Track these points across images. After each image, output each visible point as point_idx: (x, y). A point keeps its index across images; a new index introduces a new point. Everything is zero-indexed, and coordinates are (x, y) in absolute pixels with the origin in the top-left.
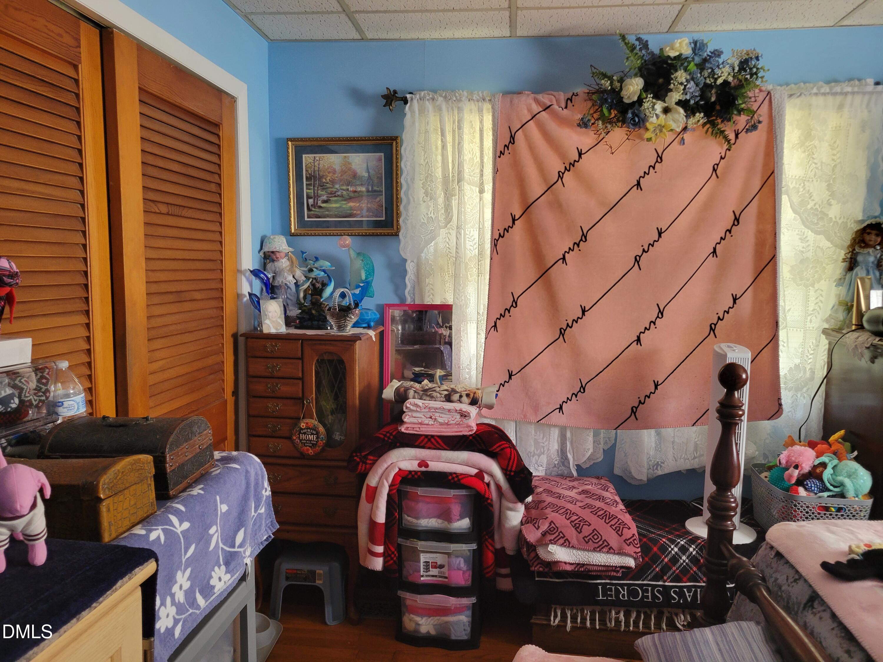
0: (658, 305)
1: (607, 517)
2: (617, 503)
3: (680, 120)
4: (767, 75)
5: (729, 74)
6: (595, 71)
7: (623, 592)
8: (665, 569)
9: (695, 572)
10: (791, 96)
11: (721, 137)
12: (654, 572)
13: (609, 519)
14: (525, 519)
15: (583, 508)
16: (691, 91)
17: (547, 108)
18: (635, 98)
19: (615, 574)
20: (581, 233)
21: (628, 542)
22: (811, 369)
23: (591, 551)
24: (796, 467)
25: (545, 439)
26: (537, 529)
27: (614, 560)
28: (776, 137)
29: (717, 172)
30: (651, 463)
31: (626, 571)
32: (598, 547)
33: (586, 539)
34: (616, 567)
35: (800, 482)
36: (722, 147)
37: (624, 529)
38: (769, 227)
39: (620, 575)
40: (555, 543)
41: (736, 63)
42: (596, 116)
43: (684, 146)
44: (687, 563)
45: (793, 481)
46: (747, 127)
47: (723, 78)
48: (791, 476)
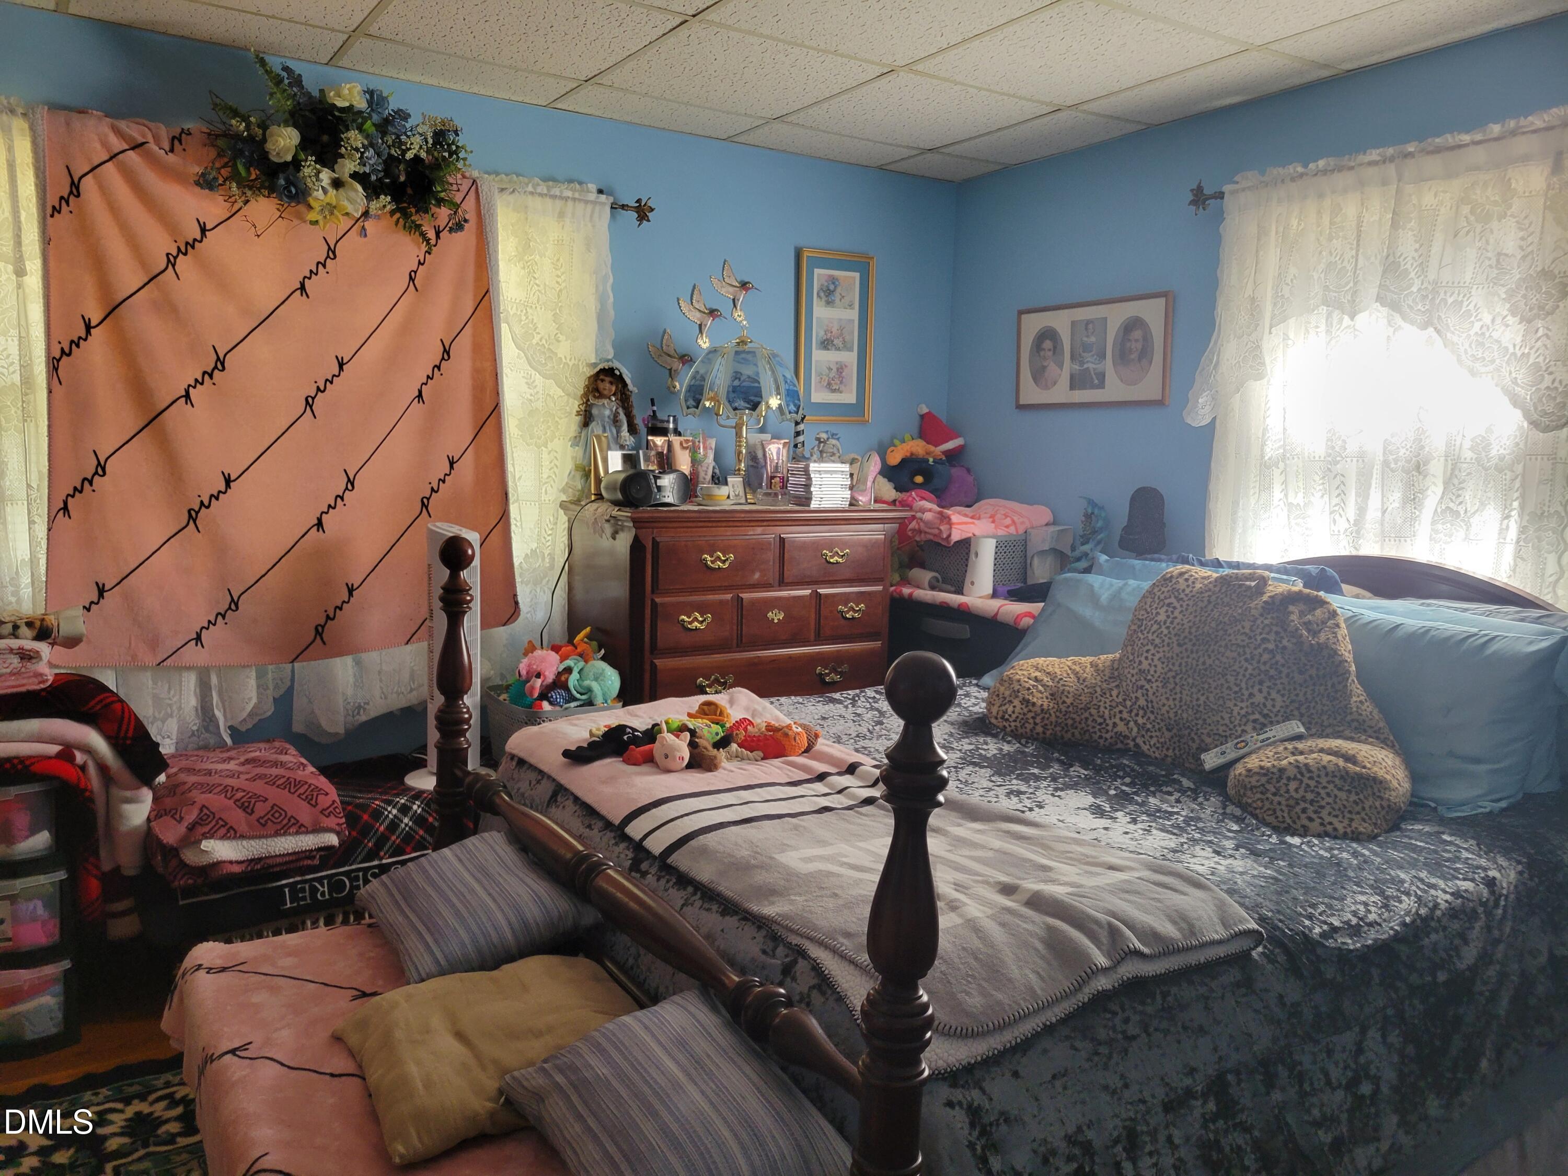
0: (345, 471)
1: (292, 785)
2: (304, 766)
3: (359, 201)
4: (470, 158)
5: (421, 147)
6: (218, 101)
7: (321, 889)
8: (381, 841)
9: (421, 837)
10: (502, 190)
11: (417, 233)
12: (366, 850)
13: (295, 786)
14: (155, 813)
15: (253, 779)
16: (371, 162)
17: (136, 147)
18: (289, 158)
19: (309, 862)
20: (215, 357)
21: (326, 813)
22: (549, 554)
23: (271, 836)
24: (538, 675)
25: (172, 692)
26: (179, 822)
27: (308, 842)
28: (488, 243)
29: (416, 282)
30: (349, 707)
31: (327, 855)
32: (282, 828)
33: (262, 821)
34: (311, 851)
35: (543, 696)
36: (419, 248)
37: (320, 796)
38: (488, 365)
39: (316, 862)
40: (212, 837)
41: (430, 135)
42: (225, 172)
43: (366, 239)
44: (410, 828)
45: (536, 695)
46: (450, 225)
47: (414, 151)
48: (533, 688)
